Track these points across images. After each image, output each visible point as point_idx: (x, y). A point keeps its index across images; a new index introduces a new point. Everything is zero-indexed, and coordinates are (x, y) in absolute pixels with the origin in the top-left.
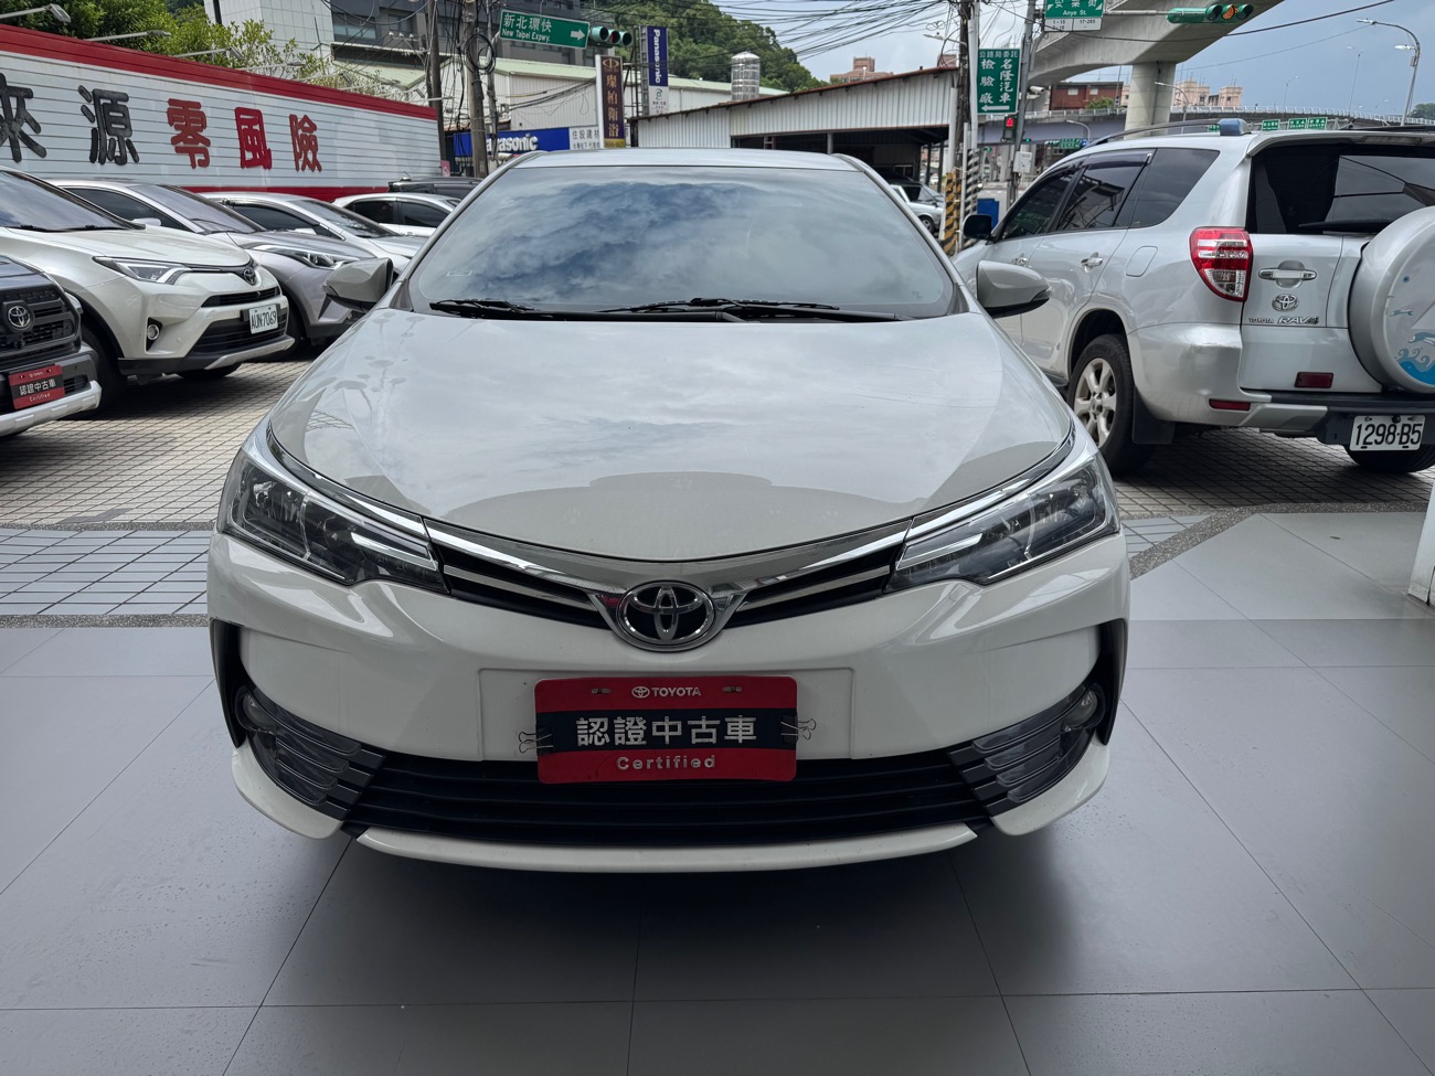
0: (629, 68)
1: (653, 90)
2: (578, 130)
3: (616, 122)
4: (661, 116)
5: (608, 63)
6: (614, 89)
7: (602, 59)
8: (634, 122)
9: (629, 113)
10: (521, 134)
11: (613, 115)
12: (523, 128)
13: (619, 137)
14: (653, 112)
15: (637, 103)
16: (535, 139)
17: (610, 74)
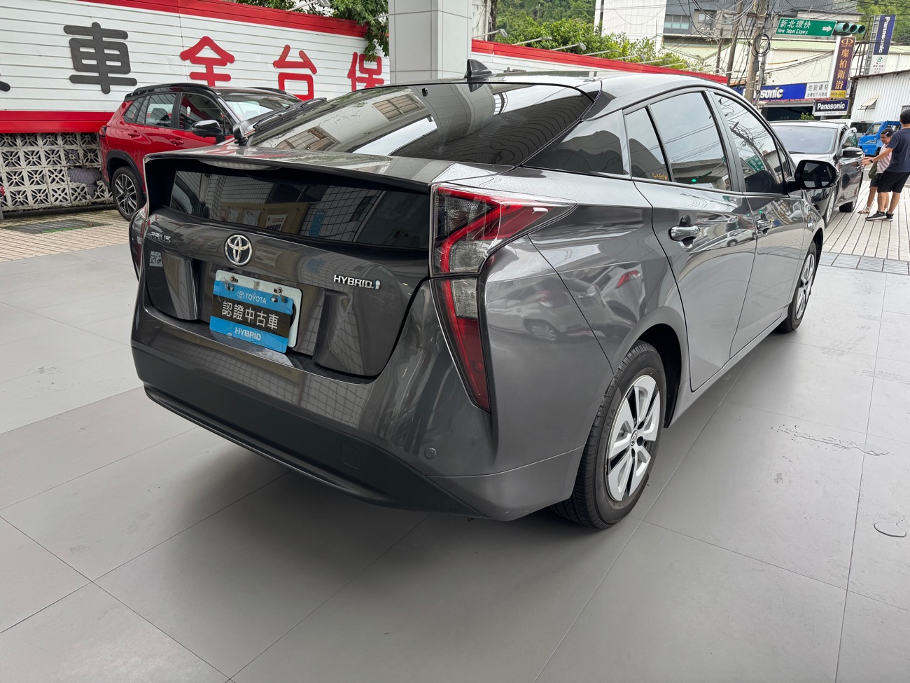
0: (861, 43)
1: (875, 58)
2: (813, 85)
3: (842, 80)
4: (878, 75)
5: (845, 42)
6: (846, 58)
7: (841, 39)
8: (856, 79)
9: (853, 73)
10: (773, 87)
11: (841, 75)
12: (775, 84)
13: (842, 89)
14: (871, 72)
15: (861, 67)
16: (782, 91)
17: (844, 48)
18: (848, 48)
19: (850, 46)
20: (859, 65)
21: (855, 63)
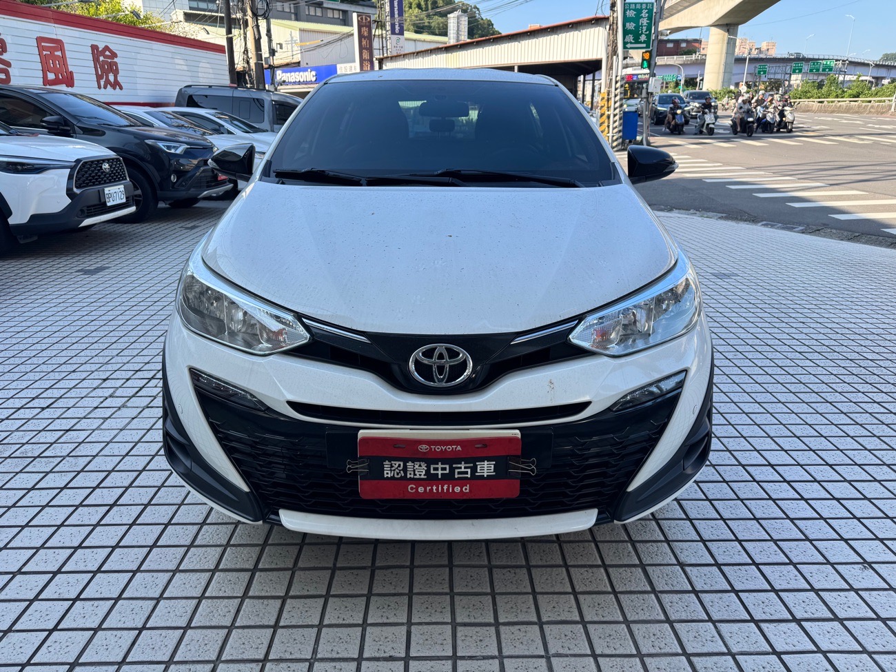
3: (368, 60)
5: (362, 19)
6: (367, 38)
7: (358, 16)
8: (380, 60)
9: (377, 54)
10: (305, 69)
11: (366, 55)
12: (308, 66)
13: (370, 70)
14: (394, 53)
16: (314, 73)
17: (363, 26)
18: (366, 26)
19: (367, 24)
20: (381, 46)
21: (376, 44)
